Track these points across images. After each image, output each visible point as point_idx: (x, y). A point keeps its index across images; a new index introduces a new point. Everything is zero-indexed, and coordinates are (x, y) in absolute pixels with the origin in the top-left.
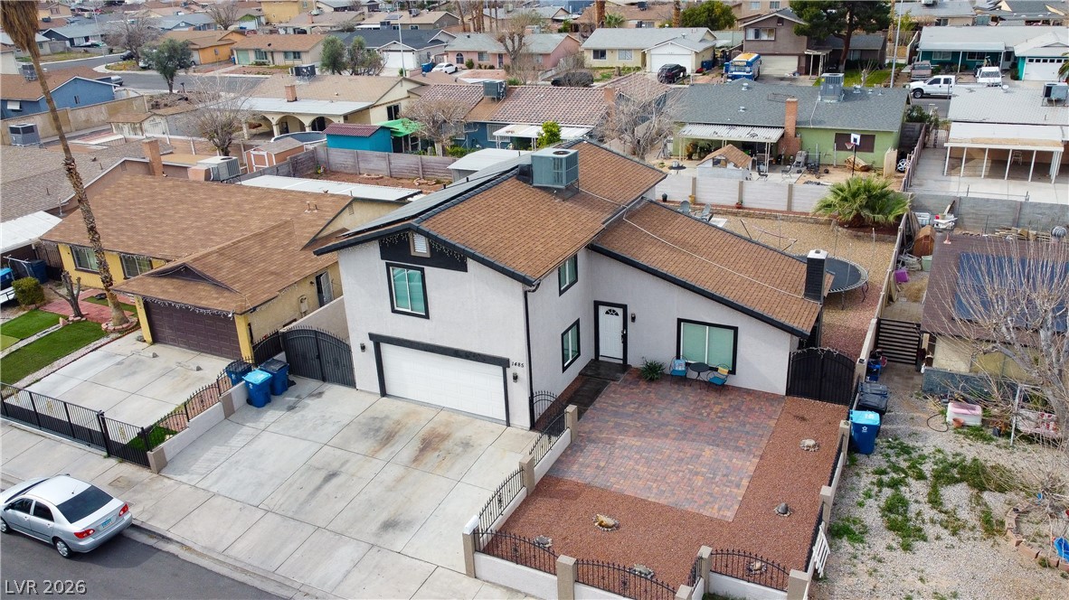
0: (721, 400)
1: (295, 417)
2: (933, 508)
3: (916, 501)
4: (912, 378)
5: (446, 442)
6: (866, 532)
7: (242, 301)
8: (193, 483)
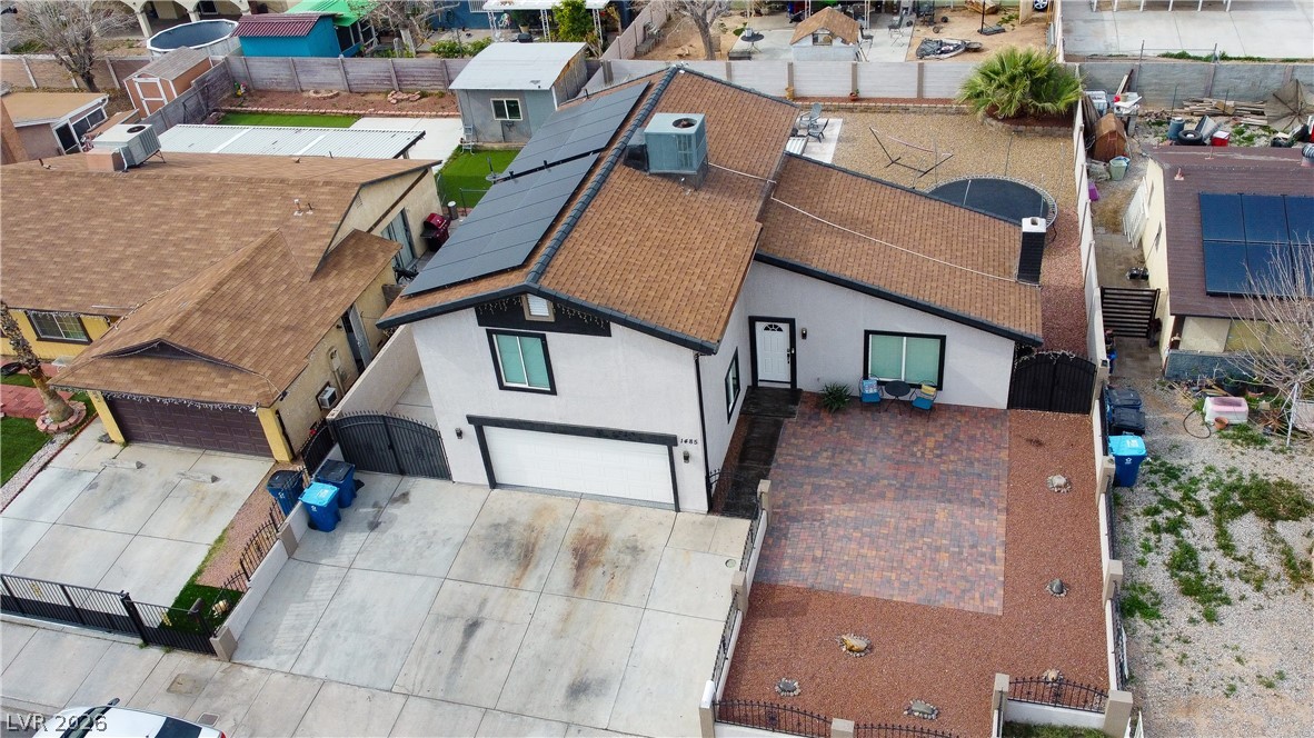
0: (931, 427)
1: (384, 538)
2: (1226, 555)
3: (1204, 549)
4: (1147, 359)
5: (605, 550)
6: (1160, 603)
7: (263, 386)
8: (286, 669)
